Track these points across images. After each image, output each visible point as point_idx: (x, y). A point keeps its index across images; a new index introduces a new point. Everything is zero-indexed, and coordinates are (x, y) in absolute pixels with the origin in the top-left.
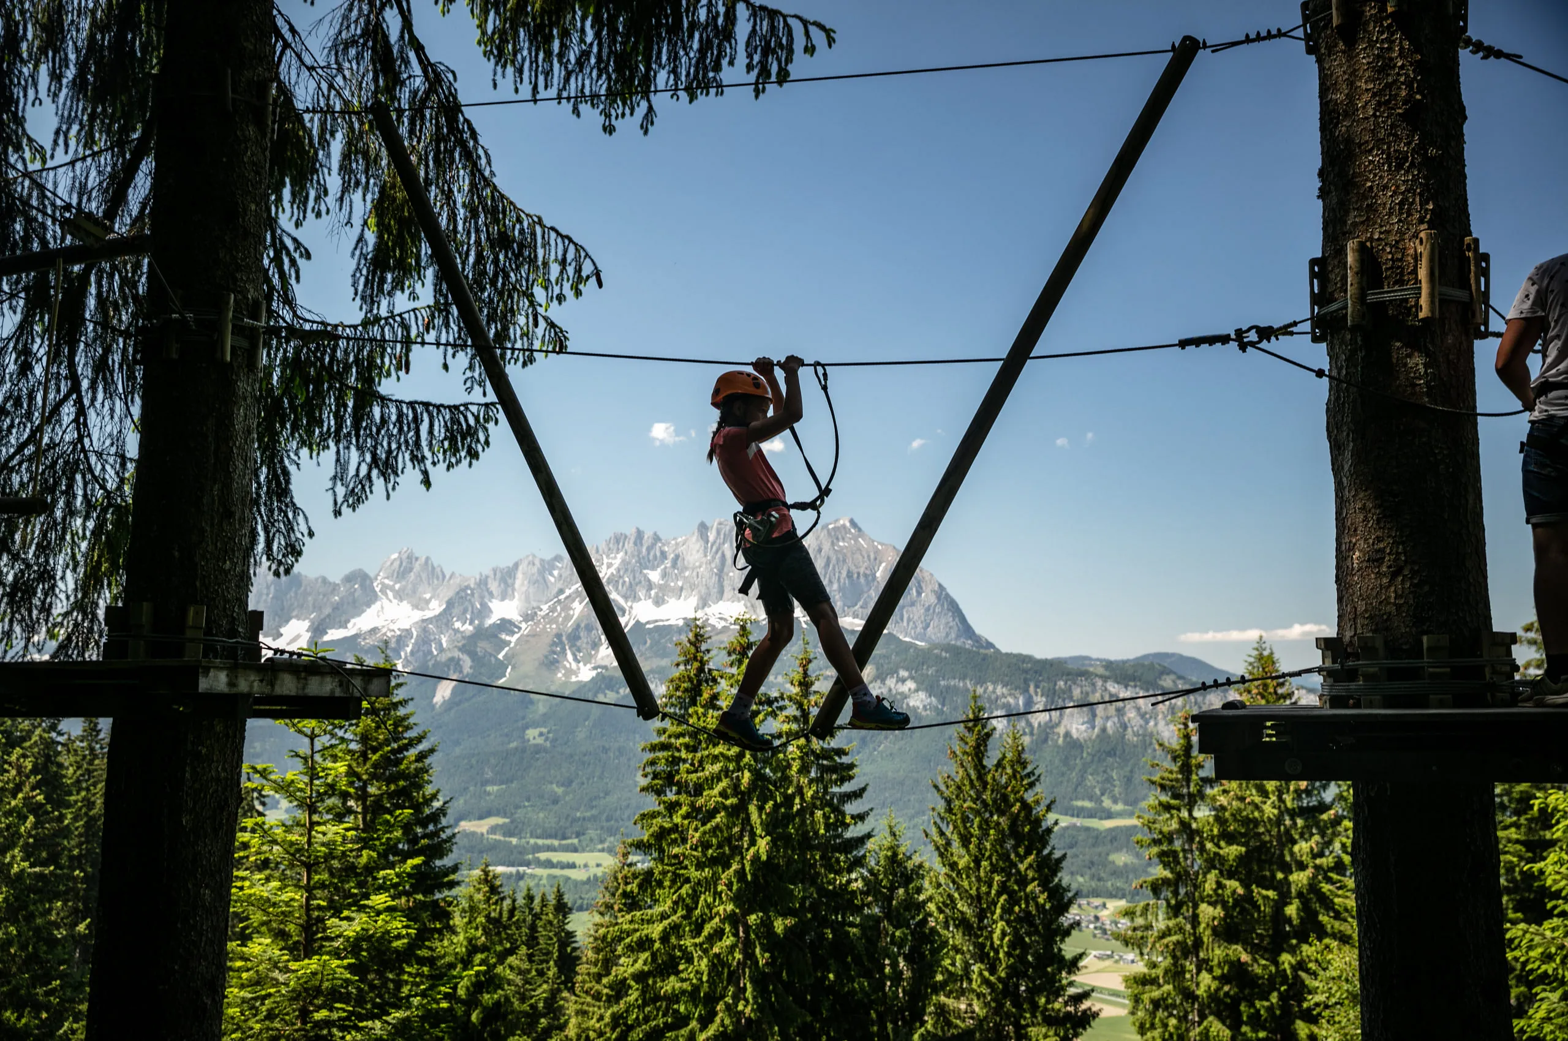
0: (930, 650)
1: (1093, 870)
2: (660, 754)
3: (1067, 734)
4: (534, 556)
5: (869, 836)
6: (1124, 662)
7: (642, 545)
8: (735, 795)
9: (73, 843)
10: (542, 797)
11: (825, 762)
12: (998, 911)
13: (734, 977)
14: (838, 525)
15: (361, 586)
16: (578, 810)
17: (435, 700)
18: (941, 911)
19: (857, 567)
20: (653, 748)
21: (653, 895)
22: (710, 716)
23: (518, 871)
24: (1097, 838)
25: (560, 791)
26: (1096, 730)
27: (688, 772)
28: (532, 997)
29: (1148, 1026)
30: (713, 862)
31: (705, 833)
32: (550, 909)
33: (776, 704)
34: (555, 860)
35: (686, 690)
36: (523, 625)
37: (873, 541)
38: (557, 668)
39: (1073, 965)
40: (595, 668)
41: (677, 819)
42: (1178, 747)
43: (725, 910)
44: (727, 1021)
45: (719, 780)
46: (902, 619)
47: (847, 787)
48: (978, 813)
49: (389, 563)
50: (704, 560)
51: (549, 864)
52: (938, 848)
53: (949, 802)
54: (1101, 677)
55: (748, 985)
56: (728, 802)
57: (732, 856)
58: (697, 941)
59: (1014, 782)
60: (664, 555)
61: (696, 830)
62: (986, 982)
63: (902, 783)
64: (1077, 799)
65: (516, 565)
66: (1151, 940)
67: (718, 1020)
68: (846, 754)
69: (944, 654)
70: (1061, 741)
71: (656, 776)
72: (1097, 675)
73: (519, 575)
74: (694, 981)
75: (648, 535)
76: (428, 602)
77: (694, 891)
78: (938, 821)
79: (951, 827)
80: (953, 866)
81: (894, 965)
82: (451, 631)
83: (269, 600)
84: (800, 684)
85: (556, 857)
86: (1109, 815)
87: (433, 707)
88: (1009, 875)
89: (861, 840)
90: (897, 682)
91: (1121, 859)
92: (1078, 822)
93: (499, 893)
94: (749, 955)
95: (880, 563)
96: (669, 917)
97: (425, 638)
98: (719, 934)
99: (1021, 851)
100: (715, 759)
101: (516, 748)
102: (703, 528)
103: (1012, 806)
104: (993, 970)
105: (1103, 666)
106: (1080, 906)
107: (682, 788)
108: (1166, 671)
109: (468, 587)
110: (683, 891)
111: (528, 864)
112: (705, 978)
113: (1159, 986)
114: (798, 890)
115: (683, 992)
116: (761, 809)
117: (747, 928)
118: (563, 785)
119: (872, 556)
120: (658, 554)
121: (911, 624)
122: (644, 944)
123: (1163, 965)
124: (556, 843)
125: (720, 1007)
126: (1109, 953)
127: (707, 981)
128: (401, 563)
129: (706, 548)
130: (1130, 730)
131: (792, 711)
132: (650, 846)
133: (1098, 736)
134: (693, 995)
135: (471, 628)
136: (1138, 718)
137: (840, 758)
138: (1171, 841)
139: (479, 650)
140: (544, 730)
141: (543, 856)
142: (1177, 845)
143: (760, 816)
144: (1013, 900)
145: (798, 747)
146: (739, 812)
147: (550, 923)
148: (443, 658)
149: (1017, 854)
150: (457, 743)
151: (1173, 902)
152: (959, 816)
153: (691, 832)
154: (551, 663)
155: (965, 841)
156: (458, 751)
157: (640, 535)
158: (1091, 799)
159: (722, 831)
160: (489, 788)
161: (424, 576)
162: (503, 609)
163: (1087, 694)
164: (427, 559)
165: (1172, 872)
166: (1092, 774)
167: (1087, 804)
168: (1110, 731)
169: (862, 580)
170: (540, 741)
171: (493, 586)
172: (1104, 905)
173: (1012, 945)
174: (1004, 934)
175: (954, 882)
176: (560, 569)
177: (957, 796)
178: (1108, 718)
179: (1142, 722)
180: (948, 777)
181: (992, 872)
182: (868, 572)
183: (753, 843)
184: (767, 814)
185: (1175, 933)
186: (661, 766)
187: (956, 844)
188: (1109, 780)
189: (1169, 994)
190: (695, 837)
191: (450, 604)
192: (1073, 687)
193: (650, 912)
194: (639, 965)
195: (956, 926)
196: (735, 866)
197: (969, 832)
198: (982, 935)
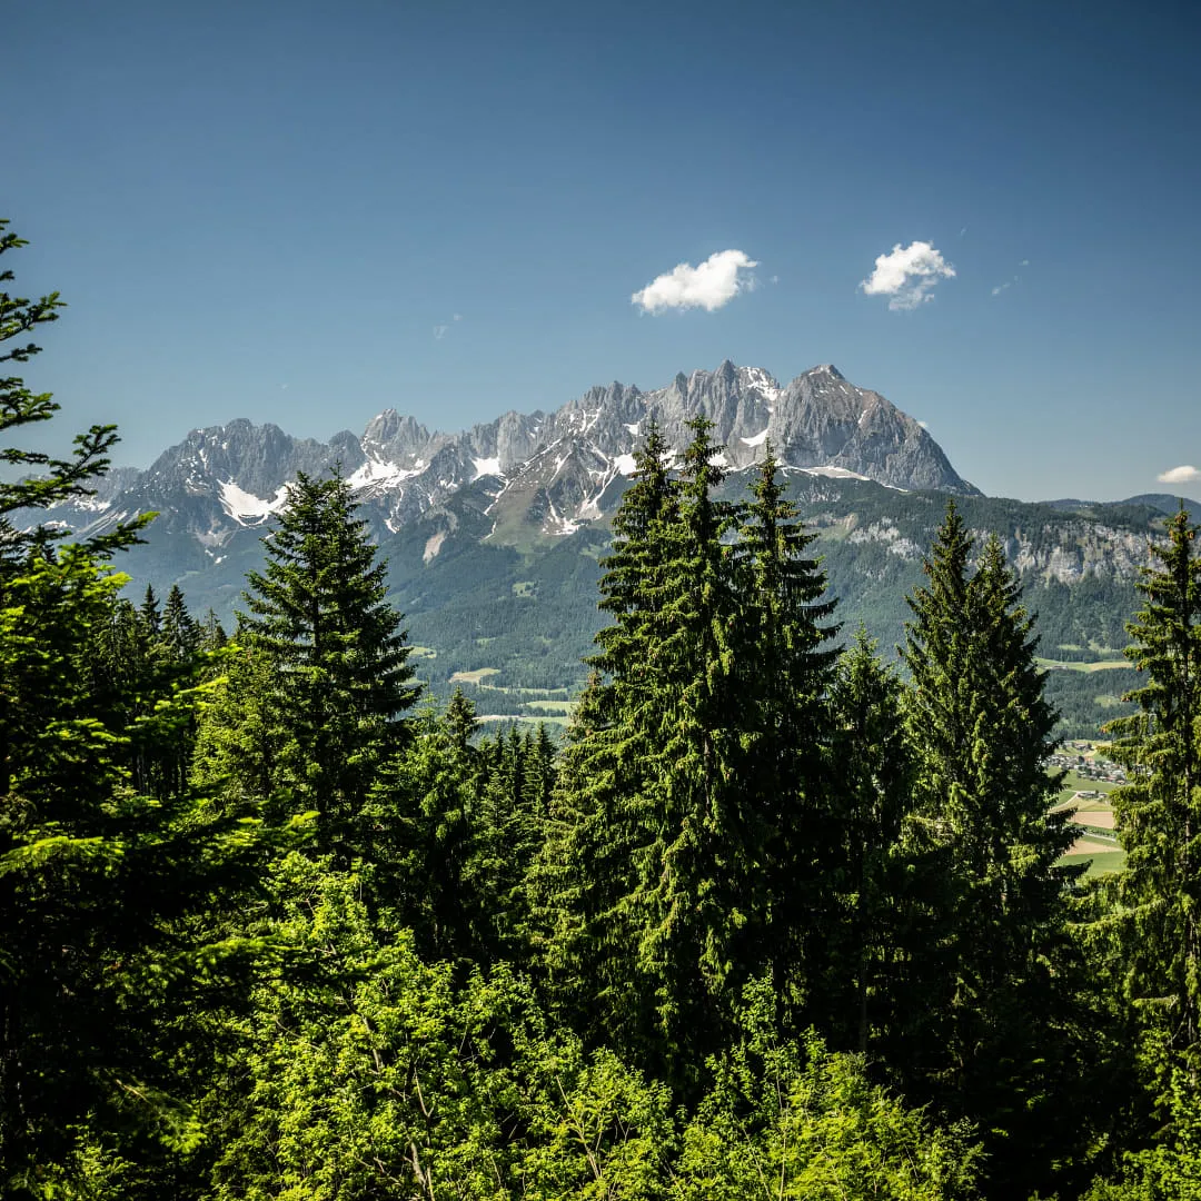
0: (913, 497)
1: (1079, 712)
2: (618, 570)
3: (1054, 579)
4: (514, 413)
5: (840, 651)
6: (1113, 505)
7: (621, 398)
8: (696, 609)
9: (84, 686)
10: (530, 648)
11: (793, 576)
12: (977, 728)
13: (699, 796)
14: (818, 372)
15: (349, 448)
16: (565, 660)
17: (425, 556)
18: (916, 729)
19: (837, 415)
20: (612, 564)
21: (616, 714)
22: (668, 527)
23: (511, 720)
24: (1083, 680)
25: (548, 642)
26: (1083, 574)
27: (648, 586)
28: (506, 822)
29: (1135, 841)
30: (674, 678)
31: (664, 648)
32: (535, 749)
33: (737, 513)
34: (546, 709)
35: (644, 502)
36: (507, 482)
37: (854, 388)
38: (542, 523)
39: (1056, 784)
40: (578, 522)
41: (638, 636)
42: (1173, 552)
43: (686, 725)
44: (693, 838)
45: (680, 594)
46: (884, 466)
47: (815, 602)
48: (955, 628)
49: (374, 424)
50: (683, 412)
51: (540, 712)
52: (912, 666)
53: (924, 617)
54: (1089, 520)
55: (713, 802)
56: (689, 615)
57: (695, 670)
58: (659, 756)
59: (994, 596)
60: (643, 407)
61: (656, 645)
62: (964, 800)
63: (885, 630)
64: (1062, 643)
65: (498, 423)
66: (1139, 754)
67: (682, 836)
68: (815, 567)
69: (927, 501)
70: (1047, 586)
71: (615, 592)
72: (1085, 519)
73: (501, 433)
74: (659, 798)
75: (627, 387)
76: (414, 461)
77: (656, 708)
78: (914, 639)
79: (927, 643)
80: (929, 683)
81: (868, 782)
82: (436, 489)
83: (262, 464)
84: (765, 494)
85: (546, 705)
86: (1096, 659)
87: (423, 564)
88: (989, 693)
89: (832, 656)
90: (880, 530)
91: (1107, 701)
92: (1064, 665)
93: (472, 722)
94: (714, 773)
95: (862, 409)
96: (633, 735)
97: (412, 499)
98: (681, 751)
99: (1002, 665)
100: (674, 572)
101: (505, 602)
102: (682, 380)
103: (993, 619)
104: (971, 789)
105: (1092, 509)
106: (1064, 748)
107: (643, 603)
108: (1156, 513)
109: (451, 445)
110: (644, 708)
111: (520, 712)
112: (669, 795)
113: (1148, 800)
114: (765, 706)
115: (647, 809)
116: (723, 622)
117: (711, 744)
118: (551, 636)
119: (854, 403)
120: (637, 407)
121: (894, 471)
122: (608, 762)
123: (1153, 779)
124: (546, 692)
125: (685, 822)
126: (1094, 792)
127: (672, 798)
128: (386, 422)
129: (685, 400)
130: (1118, 573)
131: (756, 522)
132: (611, 664)
133: (1085, 580)
134: (658, 812)
135: (456, 486)
136: (1127, 561)
137: (809, 571)
138: (1163, 651)
139: (464, 506)
140: (531, 584)
141: (534, 705)
142: (1170, 655)
143: (723, 629)
144: (993, 716)
145: (763, 559)
146: (700, 626)
147: (536, 762)
148: (431, 515)
149: (998, 669)
150: (448, 598)
151: (1165, 715)
152: (935, 631)
153: (651, 647)
154: (535, 518)
155: (942, 657)
156: (448, 605)
157: (618, 388)
158: (1077, 642)
159: (683, 647)
160: (480, 641)
161: (408, 435)
162: (488, 467)
163: (1075, 537)
164: (411, 419)
165: (1164, 684)
166: (1078, 618)
167: (1074, 648)
168: (1098, 575)
169: (843, 428)
170: (527, 594)
171: (476, 444)
172: (1089, 747)
173: (990, 763)
174: (982, 752)
175: (930, 700)
176: (541, 425)
177: (933, 612)
178: (1096, 562)
179: (1130, 565)
180: (924, 592)
181: (971, 689)
182: (849, 419)
183: (716, 656)
184: (731, 627)
185: (1167, 746)
186: (621, 582)
187: (932, 660)
188: (1097, 623)
189: (1158, 809)
190: (654, 652)
191: (435, 462)
192: (1060, 531)
193: (614, 731)
194: (603, 784)
195: (933, 745)
196: (696, 682)
197: (947, 648)
198: (959, 753)
